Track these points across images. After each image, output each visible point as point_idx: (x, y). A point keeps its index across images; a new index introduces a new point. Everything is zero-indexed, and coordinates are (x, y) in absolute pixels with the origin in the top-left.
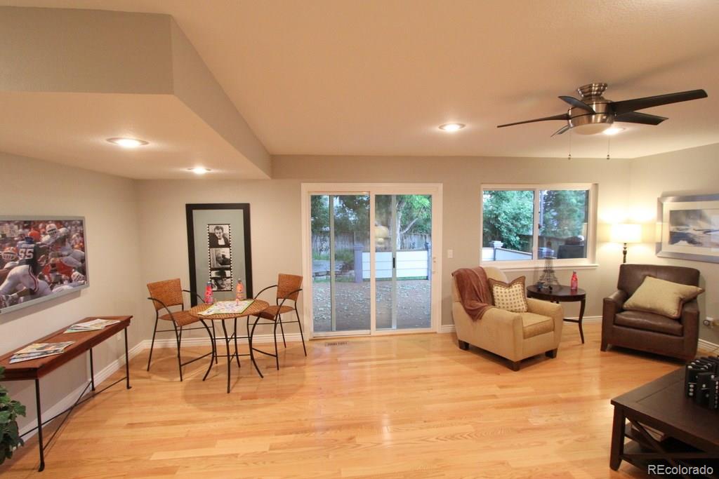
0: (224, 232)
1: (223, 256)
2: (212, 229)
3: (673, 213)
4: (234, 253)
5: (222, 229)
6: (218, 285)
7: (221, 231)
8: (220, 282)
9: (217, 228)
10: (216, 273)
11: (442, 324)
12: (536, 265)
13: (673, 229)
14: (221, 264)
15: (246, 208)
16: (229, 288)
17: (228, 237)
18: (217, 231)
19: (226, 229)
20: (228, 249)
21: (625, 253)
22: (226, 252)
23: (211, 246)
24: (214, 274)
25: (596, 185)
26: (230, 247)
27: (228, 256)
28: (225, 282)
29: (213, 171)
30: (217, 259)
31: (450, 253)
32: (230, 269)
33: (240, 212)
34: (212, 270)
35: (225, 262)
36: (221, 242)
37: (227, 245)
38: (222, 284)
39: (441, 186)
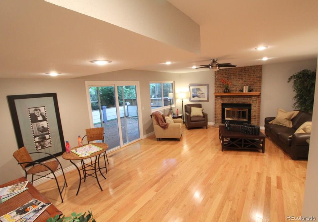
0: (41, 112)
1: (43, 127)
2: (32, 111)
3: (193, 89)
4: (50, 124)
5: (40, 110)
6: (41, 145)
7: (38, 111)
8: (42, 143)
9: (36, 110)
10: (39, 139)
11: (144, 135)
12: (164, 109)
13: (193, 94)
14: (42, 132)
15: (54, 96)
16: (49, 145)
17: (44, 114)
18: (35, 112)
19: (43, 110)
20: (46, 122)
21: (182, 101)
22: (44, 124)
23: (33, 122)
24: (37, 139)
25: (174, 81)
26: (46, 120)
27: (46, 126)
28: (46, 143)
29: (63, 74)
30: (38, 129)
31: (143, 108)
32: (48, 134)
33: (51, 99)
34: (35, 137)
35: (44, 130)
36: (40, 118)
37: (44, 119)
38: (44, 144)
39: (138, 82)
